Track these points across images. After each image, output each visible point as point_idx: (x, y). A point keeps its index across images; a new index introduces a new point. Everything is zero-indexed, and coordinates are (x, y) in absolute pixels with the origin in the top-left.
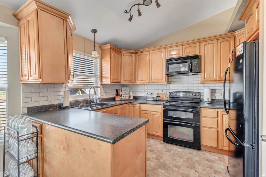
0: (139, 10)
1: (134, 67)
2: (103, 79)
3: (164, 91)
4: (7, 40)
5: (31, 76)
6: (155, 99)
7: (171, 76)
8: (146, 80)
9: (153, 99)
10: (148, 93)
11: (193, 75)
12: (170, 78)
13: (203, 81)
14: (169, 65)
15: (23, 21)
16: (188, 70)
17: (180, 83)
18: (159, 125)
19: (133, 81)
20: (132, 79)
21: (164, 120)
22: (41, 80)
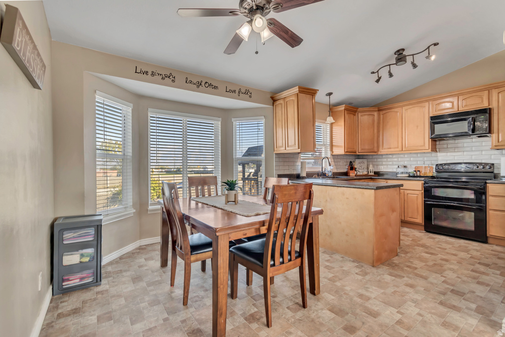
0: (389, 72)
1: (376, 131)
2: (334, 148)
3: (427, 163)
4: (265, 118)
5: (288, 147)
6: (411, 175)
7: (440, 140)
8: (395, 148)
9: (408, 175)
10: (399, 166)
11: (479, 137)
12: (438, 143)
13: (496, 146)
14: (436, 125)
16: (469, 130)
17: (456, 150)
18: (417, 208)
19: (376, 150)
20: (374, 147)
21: (425, 201)
22: (299, 150)
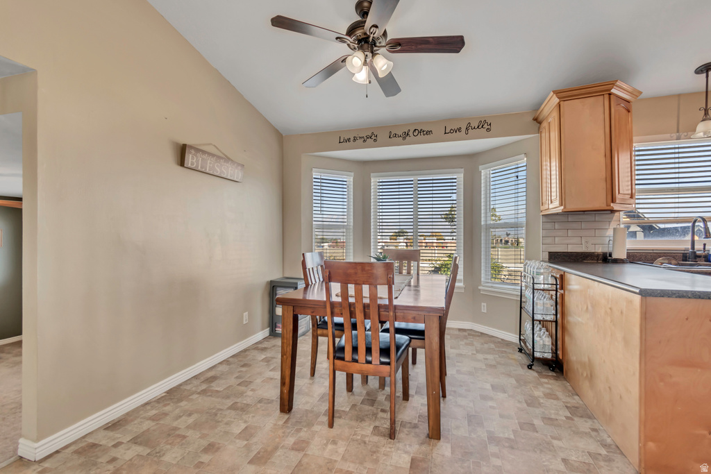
4: (526, 157)
5: (551, 202)
15: (545, 124)
22: (562, 207)
